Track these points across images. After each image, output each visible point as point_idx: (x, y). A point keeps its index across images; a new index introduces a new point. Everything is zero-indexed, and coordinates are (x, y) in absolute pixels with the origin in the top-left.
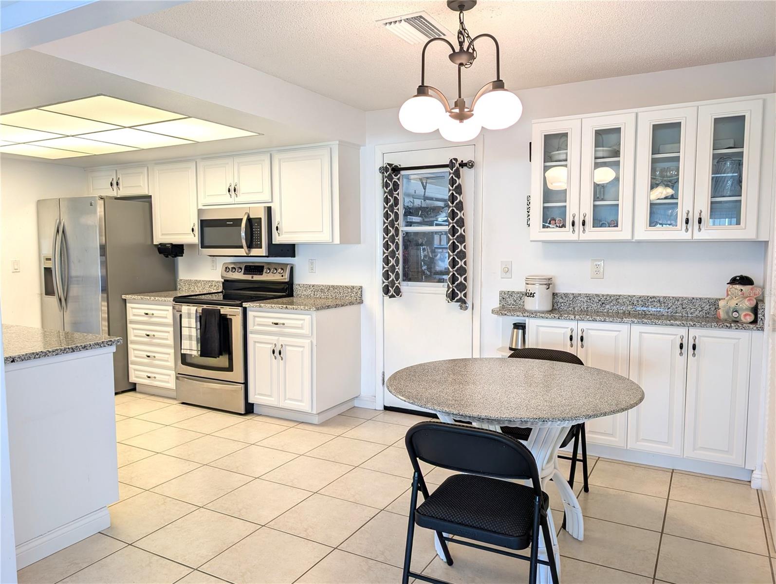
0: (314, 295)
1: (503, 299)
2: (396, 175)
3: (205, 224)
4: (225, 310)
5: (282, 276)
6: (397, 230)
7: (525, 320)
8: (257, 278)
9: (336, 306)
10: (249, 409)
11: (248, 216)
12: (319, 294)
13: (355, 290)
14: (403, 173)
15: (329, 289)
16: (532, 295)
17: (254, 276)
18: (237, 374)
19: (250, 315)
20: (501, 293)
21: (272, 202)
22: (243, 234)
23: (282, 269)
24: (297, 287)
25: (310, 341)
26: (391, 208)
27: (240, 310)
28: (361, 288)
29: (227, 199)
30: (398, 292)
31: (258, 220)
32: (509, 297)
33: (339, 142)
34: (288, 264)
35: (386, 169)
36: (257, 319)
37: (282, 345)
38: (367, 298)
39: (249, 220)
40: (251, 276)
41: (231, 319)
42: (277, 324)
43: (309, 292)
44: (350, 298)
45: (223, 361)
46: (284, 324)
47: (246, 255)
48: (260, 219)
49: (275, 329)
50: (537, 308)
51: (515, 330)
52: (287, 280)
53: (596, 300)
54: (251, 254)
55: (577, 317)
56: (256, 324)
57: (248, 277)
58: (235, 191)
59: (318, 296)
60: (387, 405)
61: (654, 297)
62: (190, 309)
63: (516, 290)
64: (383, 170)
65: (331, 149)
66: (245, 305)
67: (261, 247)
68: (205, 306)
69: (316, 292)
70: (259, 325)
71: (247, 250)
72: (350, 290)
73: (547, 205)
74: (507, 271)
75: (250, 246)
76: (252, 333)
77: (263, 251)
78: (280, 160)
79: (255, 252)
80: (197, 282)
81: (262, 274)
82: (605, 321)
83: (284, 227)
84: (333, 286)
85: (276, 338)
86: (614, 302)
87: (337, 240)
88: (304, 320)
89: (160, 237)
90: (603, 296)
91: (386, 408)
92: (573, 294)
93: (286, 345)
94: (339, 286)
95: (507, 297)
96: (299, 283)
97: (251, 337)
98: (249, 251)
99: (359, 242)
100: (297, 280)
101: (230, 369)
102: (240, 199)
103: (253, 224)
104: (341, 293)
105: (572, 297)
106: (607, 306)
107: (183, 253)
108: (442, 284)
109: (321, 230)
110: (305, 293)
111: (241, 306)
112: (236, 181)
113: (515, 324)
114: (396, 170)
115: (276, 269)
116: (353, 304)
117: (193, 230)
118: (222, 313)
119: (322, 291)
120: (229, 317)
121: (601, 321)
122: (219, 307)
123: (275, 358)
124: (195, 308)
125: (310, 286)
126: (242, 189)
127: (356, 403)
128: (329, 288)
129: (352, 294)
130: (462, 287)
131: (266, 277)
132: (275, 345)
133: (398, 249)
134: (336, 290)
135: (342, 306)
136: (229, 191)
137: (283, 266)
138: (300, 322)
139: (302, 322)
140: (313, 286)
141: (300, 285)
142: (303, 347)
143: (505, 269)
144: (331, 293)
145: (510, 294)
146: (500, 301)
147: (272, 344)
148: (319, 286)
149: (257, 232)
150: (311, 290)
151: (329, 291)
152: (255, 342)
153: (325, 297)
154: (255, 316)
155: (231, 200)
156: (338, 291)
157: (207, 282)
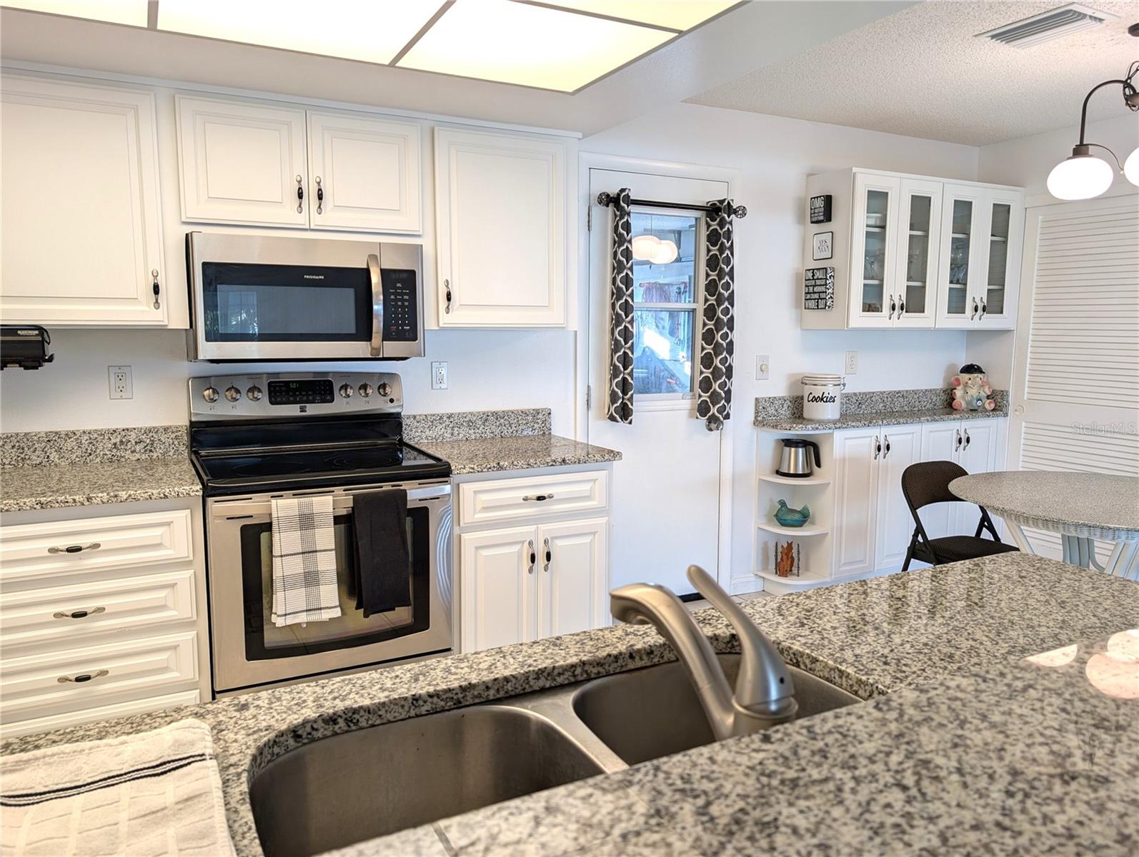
0: (452, 435)
1: (763, 408)
3: (220, 276)
5: (391, 401)
8: (314, 409)
12: (463, 433)
13: (540, 416)
15: (486, 420)
16: (832, 399)
17: (307, 405)
19: (468, 492)
20: (760, 401)
24: (408, 422)
28: (550, 411)
32: (770, 406)
36: (483, 497)
37: (546, 541)
38: (558, 428)
40: (299, 405)
41: (424, 509)
42: (541, 497)
43: (439, 430)
44: (531, 434)
45: (407, 615)
48: (412, 272)
49: (529, 510)
56: (478, 508)
57: (291, 410)
58: (318, 196)
59: (461, 435)
61: (899, 392)
62: (305, 504)
63: (777, 395)
65: (566, 144)
69: (456, 429)
70: (485, 509)
71: (378, 344)
72: (530, 418)
73: (867, 282)
74: (763, 369)
75: (391, 335)
80: (57, 437)
81: (332, 400)
84: (495, 414)
85: (533, 528)
86: (869, 401)
90: (860, 394)
94: (508, 412)
95: (768, 405)
96: (416, 413)
98: (382, 346)
101: (421, 624)
102: (330, 217)
103: (396, 284)
104: (513, 426)
110: (428, 433)
112: (316, 174)
115: (368, 386)
117: (156, 290)
119: (471, 424)
123: (532, 570)
124: (329, 499)
125: (441, 418)
126: (336, 194)
128: (486, 417)
129: (536, 425)
130: (717, 397)
131: (342, 405)
132: (531, 543)
134: (502, 420)
136: (298, 194)
138: (587, 487)
139: (591, 484)
140: (449, 418)
141: (418, 417)
142: (594, 533)
143: (763, 367)
144: (492, 429)
145: (772, 401)
146: (757, 412)
147: (523, 542)
148: (464, 415)
149: (403, 304)
150: (444, 425)
151: (486, 424)
152: (477, 548)
153: (478, 435)
154: (476, 492)
155: (301, 220)
156: (506, 422)
157: (101, 435)
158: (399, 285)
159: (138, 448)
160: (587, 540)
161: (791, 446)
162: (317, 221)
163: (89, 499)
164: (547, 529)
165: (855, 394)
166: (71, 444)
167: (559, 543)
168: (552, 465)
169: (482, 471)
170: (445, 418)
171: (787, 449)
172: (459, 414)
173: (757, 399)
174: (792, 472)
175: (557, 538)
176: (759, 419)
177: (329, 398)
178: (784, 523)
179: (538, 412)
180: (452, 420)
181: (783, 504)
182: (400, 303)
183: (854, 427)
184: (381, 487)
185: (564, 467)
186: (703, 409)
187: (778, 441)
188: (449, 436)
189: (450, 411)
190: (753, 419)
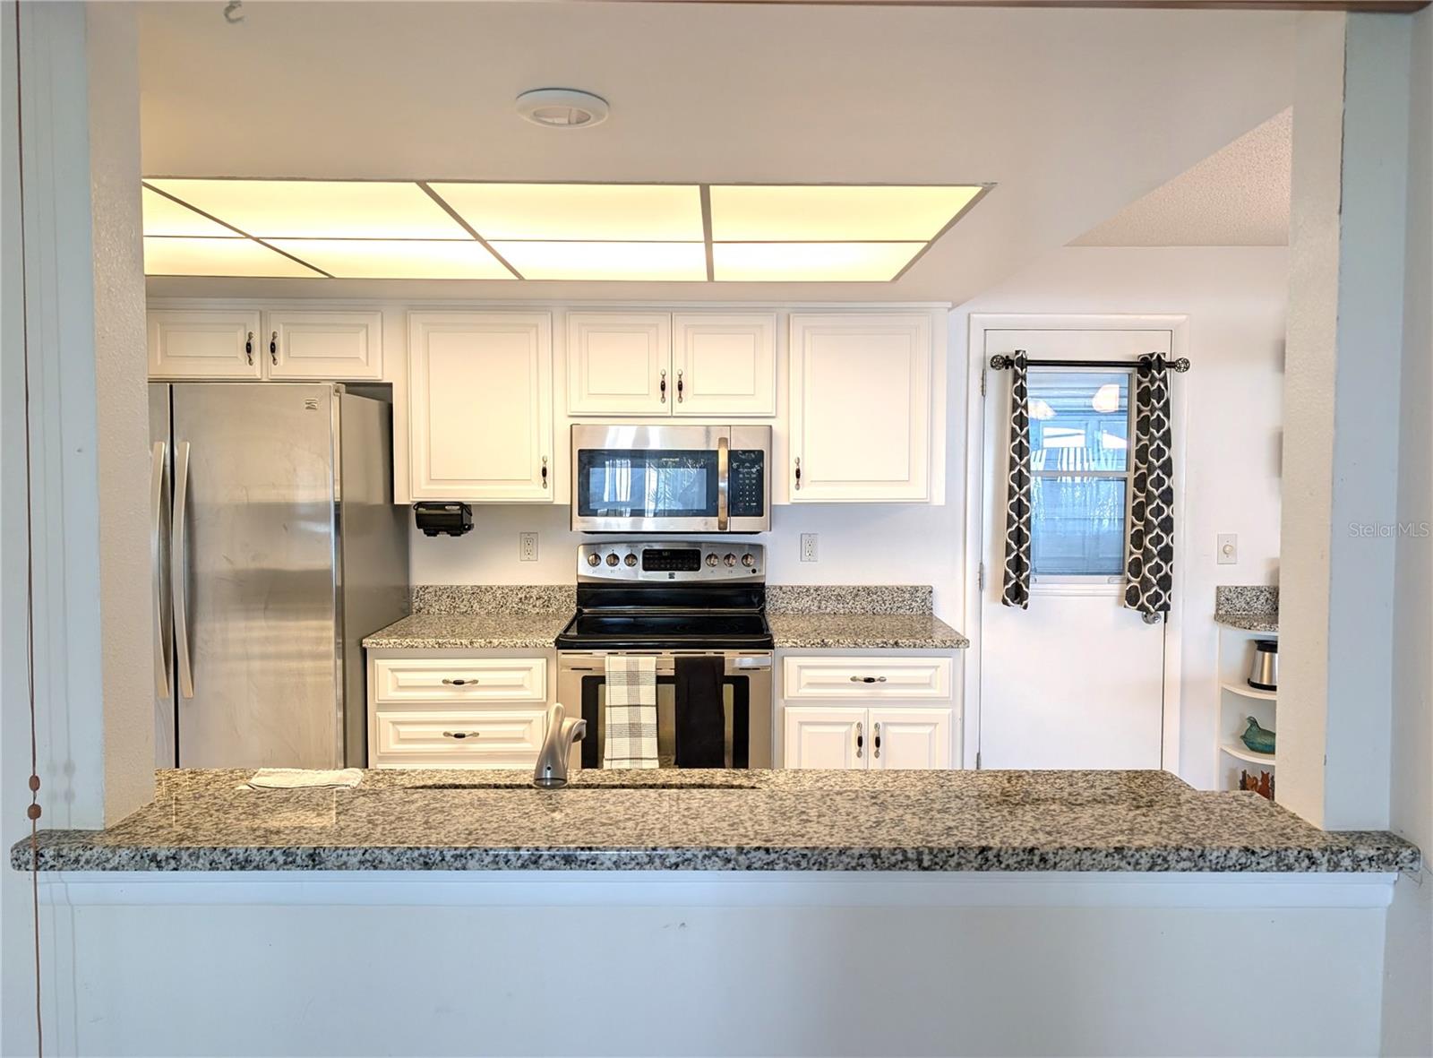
0: (819, 608)
1: (1227, 599)
3: (593, 460)
5: (754, 571)
8: (681, 576)
11: (733, 446)
12: (831, 606)
13: (919, 594)
15: (857, 595)
17: (676, 572)
20: (1223, 590)
21: (777, 416)
23: (751, 556)
24: (774, 592)
25: (950, 710)
27: (768, 655)
28: (932, 589)
31: (753, 455)
32: (1237, 597)
34: (760, 546)
36: (810, 673)
37: (876, 725)
38: (941, 608)
40: (668, 573)
41: (746, 678)
42: (869, 680)
43: (805, 602)
44: (908, 612)
46: (884, 679)
47: (718, 530)
48: (756, 452)
49: (867, 690)
51: (1267, 654)
54: (730, 529)
56: (803, 683)
57: (661, 576)
58: (677, 386)
59: (829, 609)
62: (633, 663)
65: (932, 315)
67: (760, 514)
69: (824, 602)
70: (811, 685)
71: (722, 520)
72: (907, 596)
74: (1227, 551)
75: (731, 511)
76: (792, 704)
77: (765, 522)
79: (739, 523)
81: (697, 569)
83: (811, 471)
84: (868, 591)
85: (862, 710)
87: (940, 498)
88: (935, 668)
89: (424, 487)
93: (885, 724)
94: (881, 587)
95: (1235, 596)
96: (781, 584)
97: (790, 714)
98: (725, 521)
102: (689, 406)
103: (741, 464)
104: (887, 602)
107: (464, 523)
108: (1111, 578)
109: (905, 477)
110: (794, 604)
111: (773, 647)
113: (1258, 643)
114: (1024, 362)
115: (733, 556)
117: (544, 472)
119: (840, 598)
120: (738, 672)
123: (861, 754)
124: (653, 659)
125: (808, 590)
126: (695, 383)
128: (856, 592)
129: (914, 604)
131: (708, 573)
132: (859, 725)
134: (875, 596)
136: (661, 386)
138: (928, 673)
139: (931, 671)
140: (816, 590)
141: (784, 589)
142: (935, 724)
143: (1227, 549)
144: (862, 603)
145: (1240, 591)
146: (1218, 604)
147: (851, 724)
148: (832, 589)
149: (751, 482)
150: (811, 597)
151: (857, 599)
152: (801, 724)
153: (848, 611)
155: (663, 408)
156: (879, 599)
157: (512, 590)
158: (747, 464)
159: (538, 603)
160: (928, 730)
161: (1265, 651)
162: (678, 409)
163: (471, 643)
164: (877, 714)
166: (488, 597)
167: (891, 729)
168: (883, 647)
169: (805, 646)
170: (812, 591)
171: (1260, 653)
172: (827, 587)
173: (1218, 588)
174: (1265, 683)
175: (891, 724)
176: (1220, 612)
177: (696, 566)
178: (1254, 748)
179: (916, 589)
180: (819, 592)
181: (1253, 722)
182: (747, 482)
184: (704, 653)
185: (896, 650)
186: (1132, 598)
187: (1250, 641)
188: (816, 609)
190: (1213, 612)
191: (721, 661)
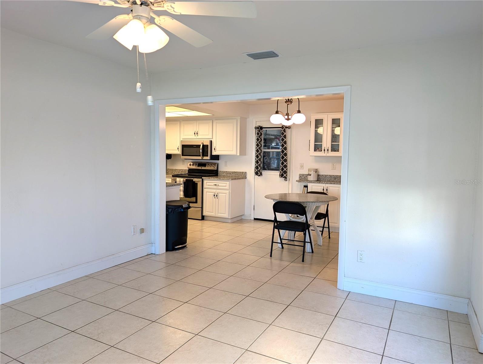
1: (300, 176)
2: (261, 130)
3: (184, 146)
4: (195, 180)
5: (214, 168)
6: (261, 151)
7: (308, 184)
8: (203, 168)
9: (238, 179)
10: (203, 218)
11: (203, 144)
12: (229, 175)
14: (263, 129)
16: (310, 175)
18: (199, 204)
19: (205, 182)
20: (300, 174)
21: (212, 139)
22: (201, 151)
23: (214, 165)
24: (219, 172)
25: (228, 191)
26: (260, 142)
27: (201, 180)
28: (246, 172)
29: (193, 137)
30: (261, 174)
31: (207, 146)
33: (240, 117)
34: (216, 163)
35: (258, 128)
36: (207, 183)
37: (217, 193)
38: (248, 176)
39: (203, 145)
41: (197, 183)
42: (216, 185)
43: (225, 174)
44: (242, 176)
45: (193, 199)
46: (218, 185)
47: (201, 159)
48: (208, 145)
49: (215, 187)
50: (312, 179)
51: (304, 188)
52: (216, 169)
53: (333, 177)
54: (204, 159)
55: (325, 182)
57: (200, 168)
58: (197, 134)
60: (255, 218)
62: (180, 180)
63: (305, 174)
64: (256, 128)
65: (237, 120)
66: (203, 178)
67: (208, 156)
68: (186, 178)
69: (227, 174)
70: (208, 185)
71: (202, 157)
72: (241, 173)
73: (316, 143)
74: (302, 167)
75: (203, 156)
76: (205, 188)
77: (208, 158)
78: (216, 123)
79: (205, 158)
80: (175, 170)
81: (205, 167)
82: (334, 184)
83: (217, 149)
84: (234, 172)
85: (215, 190)
86: (339, 178)
87: (238, 154)
88: (226, 183)
90: (335, 175)
91: (255, 219)
92: (325, 175)
93: (219, 193)
94: (237, 172)
95: (302, 176)
97: (205, 190)
98: (203, 157)
99: (246, 155)
100: (220, 170)
101: (196, 202)
102: (199, 137)
103: (205, 147)
105: (324, 176)
106: (337, 179)
107: (171, 158)
108: (278, 171)
109: (232, 150)
110: (223, 174)
111: (201, 178)
112: (198, 130)
113: (304, 186)
114: (261, 128)
115: (211, 165)
116: (243, 178)
117: (178, 149)
118: (194, 181)
119: (230, 173)
120: (196, 182)
121: (333, 184)
122: (192, 179)
123: (215, 198)
124: (183, 179)
126: (200, 133)
127: (243, 217)
128: (233, 172)
130: (285, 172)
131: (207, 168)
132: (215, 193)
133: (261, 158)
135: (240, 179)
136: (195, 134)
137: (215, 164)
139: (226, 184)
142: (226, 193)
148: (229, 172)
149: (206, 150)
151: (233, 174)
152: (207, 192)
154: (207, 182)
155: (195, 137)
157: (180, 170)
160: (225, 194)
162: (198, 137)
164: (217, 191)
165: (333, 175)
166: (177, 171)
176: (299, 179)
179: (243, 172)
183: (314, 183)
185: (220, 180)
186: (282, 176)
189: (226, 171)
191: (193, 180)
